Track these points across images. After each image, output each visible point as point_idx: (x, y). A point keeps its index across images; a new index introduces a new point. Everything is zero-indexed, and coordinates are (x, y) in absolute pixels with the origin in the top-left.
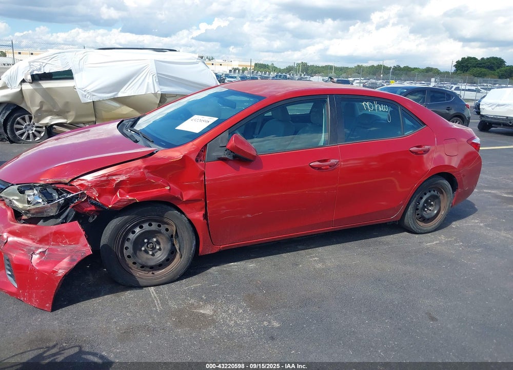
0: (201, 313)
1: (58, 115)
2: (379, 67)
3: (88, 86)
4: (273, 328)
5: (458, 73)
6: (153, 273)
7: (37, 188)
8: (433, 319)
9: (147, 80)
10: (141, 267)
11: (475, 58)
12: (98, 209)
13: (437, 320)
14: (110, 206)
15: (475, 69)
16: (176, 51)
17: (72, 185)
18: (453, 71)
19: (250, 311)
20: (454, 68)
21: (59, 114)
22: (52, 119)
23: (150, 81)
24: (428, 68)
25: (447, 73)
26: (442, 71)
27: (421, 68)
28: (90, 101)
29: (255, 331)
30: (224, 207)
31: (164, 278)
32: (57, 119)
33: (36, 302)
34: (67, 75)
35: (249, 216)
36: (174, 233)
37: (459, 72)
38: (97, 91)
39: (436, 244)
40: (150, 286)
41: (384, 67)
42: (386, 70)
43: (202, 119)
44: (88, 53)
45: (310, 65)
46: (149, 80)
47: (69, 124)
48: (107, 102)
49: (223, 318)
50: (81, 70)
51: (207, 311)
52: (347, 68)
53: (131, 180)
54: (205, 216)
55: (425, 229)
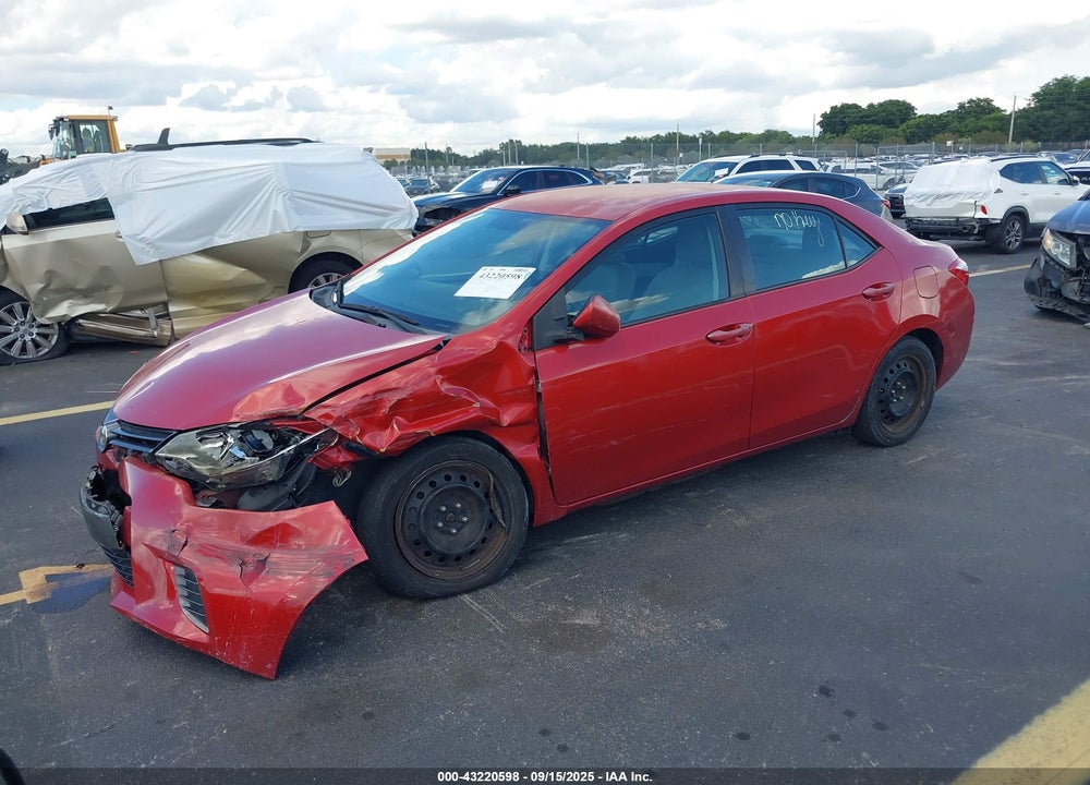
0: (576, 624)
1: (85, 297)
2: (671, 138)
3: (145, 230)
4: (718, 631)
5: (827, 137)
6: (461, 569)
7: (233, 432)
8: (973, 580)
9: (272, 208)
10: (440, 560)
11: (855, 106)
12: (359, 459)
13: (980, 581)
14: (382, 450)
15: (860, 127)
16: (310, 141)
17: (307, 419)
18: (817, 135)
19: (663, 609)
20: (818, 129)
21: (87, 294)
22: (73, 305)
23: (280, 209)
24: (768, 131)
25: (807, 139)
26: (795, 136)
27: (754, 133)
28: (155, 260)
29: (689, 640)
30: (573, 432)
31: (483, 575)
32: (83, 304)
33: (247, 659)
34: (99, 210)
35: (614, 443)
36: (492, 489)
37: (828, 135)
38: (166, 238)
39: (924, 460)
40: (461, 593)
41: (681, 136)
42: (688, 143)
43: (502, 273)
44: (140, 160)
45: (527, 145)
46: (278, 205)
47: (110, 312)
48: (190, 259)
49: (623, 627)
50: (128, 197)
51: (587, 618)
52: (606, 146)
53: (417, 398)
54: (543, 451)
55: (897, 436)
